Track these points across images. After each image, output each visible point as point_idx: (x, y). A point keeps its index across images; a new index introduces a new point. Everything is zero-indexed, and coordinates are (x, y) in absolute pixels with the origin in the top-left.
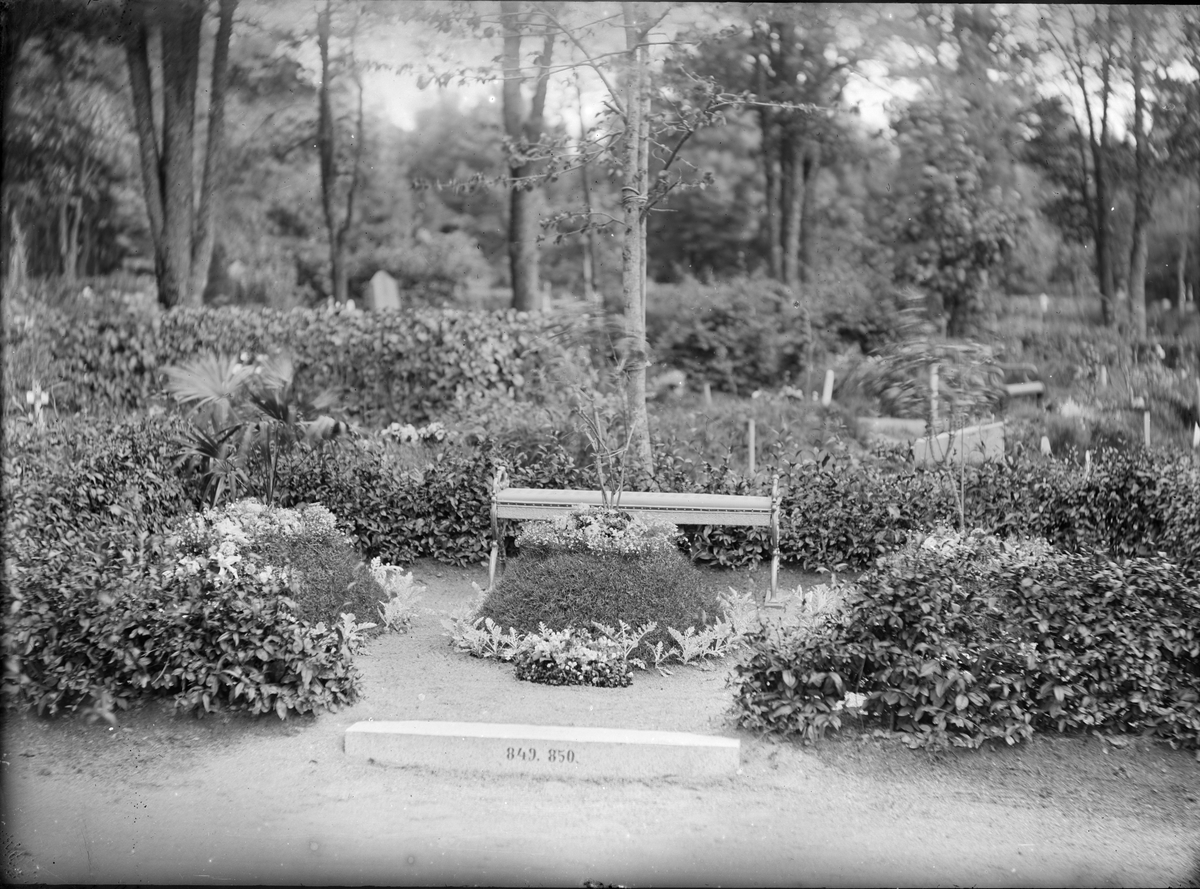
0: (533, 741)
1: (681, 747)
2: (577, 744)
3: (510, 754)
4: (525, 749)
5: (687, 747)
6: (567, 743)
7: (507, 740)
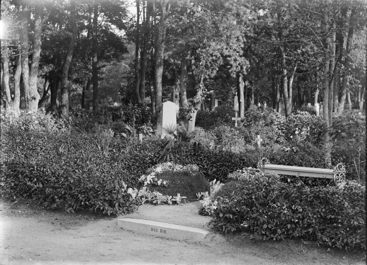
0: (157, 227)
1: (190, 232)
2: (166, 228)
3: (152, 230)
4: (155, 229)
5: (192, 232)
6: (164, 228)
7: (151, 226)
